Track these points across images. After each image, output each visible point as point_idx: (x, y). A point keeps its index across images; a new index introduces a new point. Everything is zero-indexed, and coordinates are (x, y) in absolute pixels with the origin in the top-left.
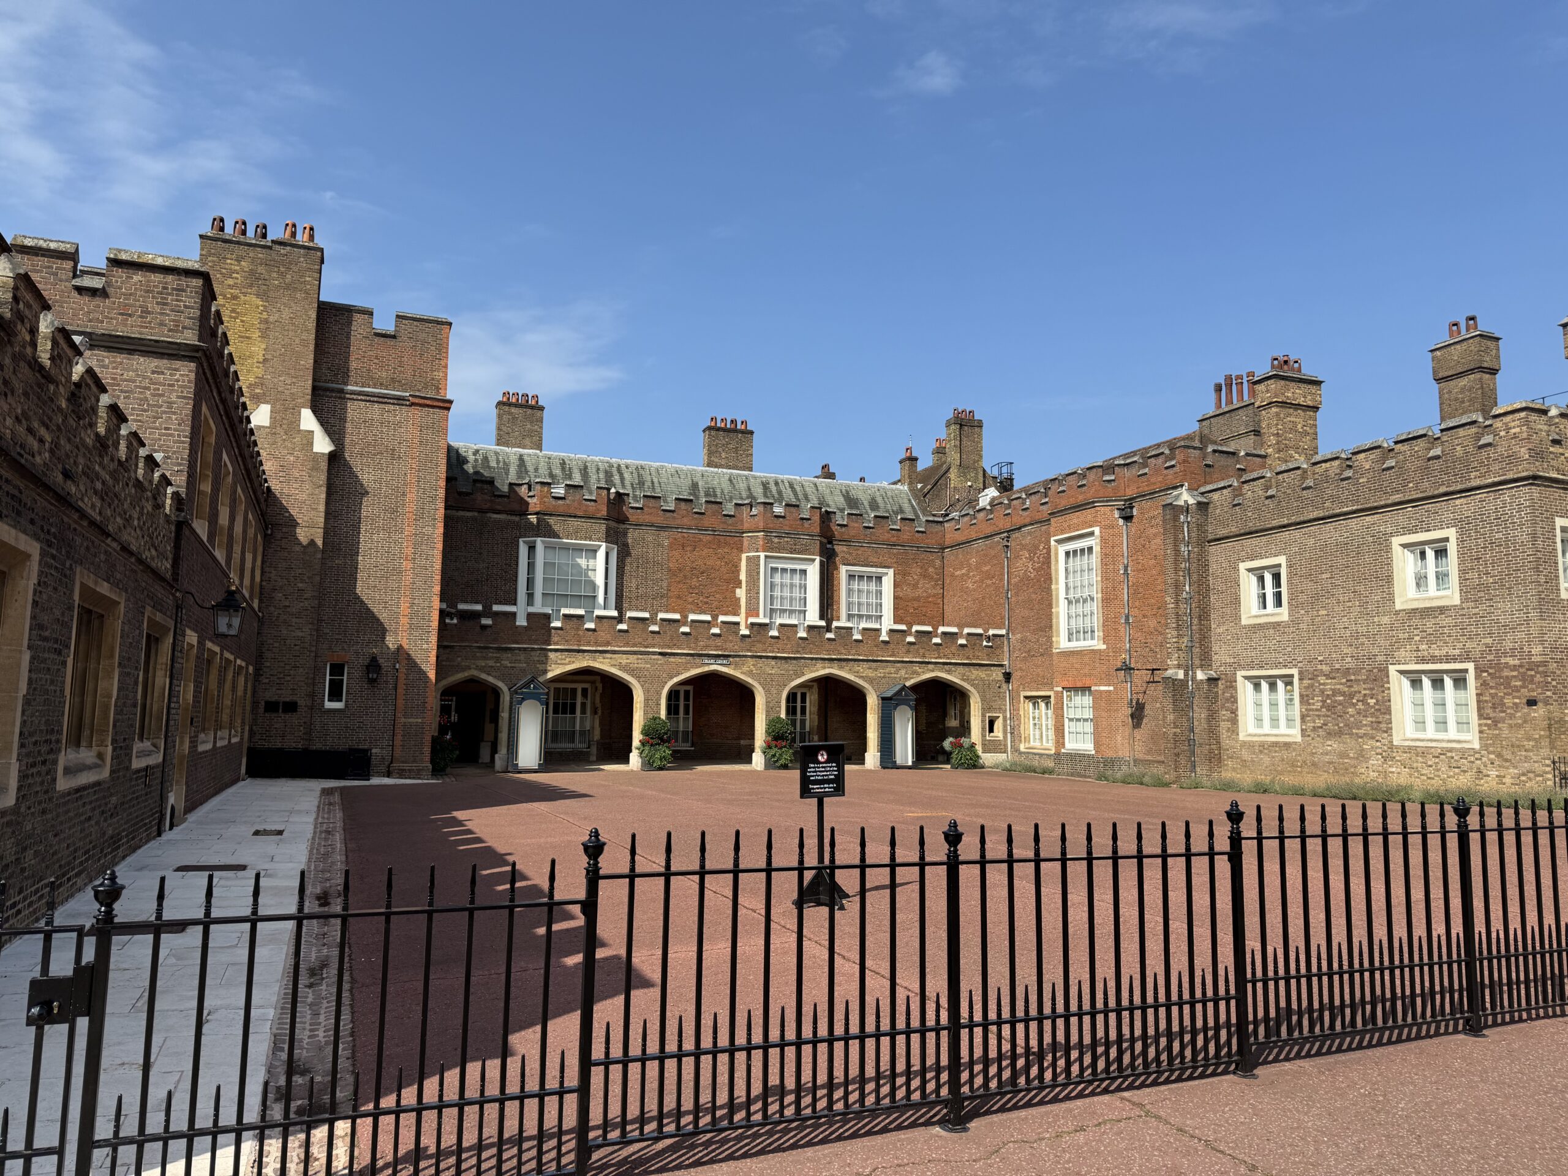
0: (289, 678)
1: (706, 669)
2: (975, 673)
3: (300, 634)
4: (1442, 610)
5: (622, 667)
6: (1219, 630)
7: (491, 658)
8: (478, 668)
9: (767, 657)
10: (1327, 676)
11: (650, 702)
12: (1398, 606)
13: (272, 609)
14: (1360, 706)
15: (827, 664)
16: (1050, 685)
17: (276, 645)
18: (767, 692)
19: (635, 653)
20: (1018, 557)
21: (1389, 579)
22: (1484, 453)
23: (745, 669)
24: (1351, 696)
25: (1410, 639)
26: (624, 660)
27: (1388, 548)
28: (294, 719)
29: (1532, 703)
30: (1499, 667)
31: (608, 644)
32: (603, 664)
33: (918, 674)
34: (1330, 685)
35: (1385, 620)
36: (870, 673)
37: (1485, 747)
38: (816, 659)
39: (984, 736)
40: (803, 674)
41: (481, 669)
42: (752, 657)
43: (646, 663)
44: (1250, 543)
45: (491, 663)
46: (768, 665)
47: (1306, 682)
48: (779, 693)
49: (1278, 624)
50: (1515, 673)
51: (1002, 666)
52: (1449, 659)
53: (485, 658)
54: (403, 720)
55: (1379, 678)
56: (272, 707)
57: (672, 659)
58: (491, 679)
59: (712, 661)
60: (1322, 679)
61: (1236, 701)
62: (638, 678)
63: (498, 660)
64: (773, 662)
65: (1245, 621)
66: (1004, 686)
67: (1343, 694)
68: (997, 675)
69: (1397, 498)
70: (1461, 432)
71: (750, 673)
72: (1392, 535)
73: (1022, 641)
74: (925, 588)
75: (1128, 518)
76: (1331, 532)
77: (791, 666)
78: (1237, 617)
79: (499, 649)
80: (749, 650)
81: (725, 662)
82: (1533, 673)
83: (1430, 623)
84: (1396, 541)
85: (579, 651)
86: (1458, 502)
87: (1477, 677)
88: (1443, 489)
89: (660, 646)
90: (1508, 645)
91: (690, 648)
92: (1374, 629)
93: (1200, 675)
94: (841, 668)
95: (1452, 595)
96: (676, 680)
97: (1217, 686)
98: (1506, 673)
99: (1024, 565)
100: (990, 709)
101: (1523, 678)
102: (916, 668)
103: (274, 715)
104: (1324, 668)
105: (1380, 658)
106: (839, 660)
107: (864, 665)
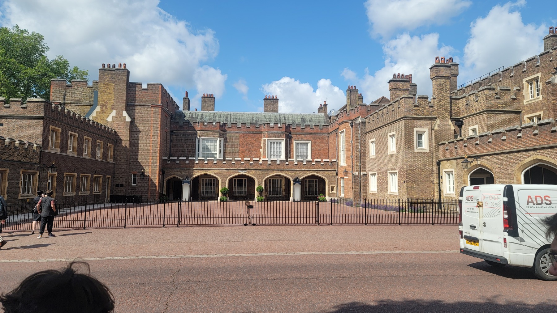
0: (121, 178)
1: (240, 173)
2: (326, 173)
3: (124, 167)
4: (394, 155)
5: (215, 173)
6: (367, 160)
7: (179, 172)
8: (175, 174)
9: (258, 170)
10: (380, 174)
11: (223, 183)
12: (389, 154)
13: (117, 161)
14: (384, 183)
15: (277, 171)
17: (118, 170)
18: (258, 180)
19: (219, 169)
21: (387, 145)
22: (399, 110)
23: (251, 173)
24: (383, 180)
25: (390, 163)
26: (215, 171)
27: (387, 137)
28: (123, 188)
29: (404, 182)
30: (401, 172)
31: (211, 167)
32: (209, 173)
33: (307, 174)
34: (381, 176)
35: (387, 158)
36: (291, 174)
37: (399, 194)
38: (274, 170)
39: (329, 192)
40: (269, 174)
41: (177, 175)
42: (253, 170)
43: (222, 172)
44: (370, 134)
45: (179, 173)
46: (259, 172)
47: (378, 176)
48: (262, 180)
49: (374, 158)
50: (402, 174)
51: (335, 171)
52: (395, 169)
53: (177, 172)
54: (150, 188)
55: (386, 175)
56: (117, 185)
57: (229, 171)
58: (179, 177)
59: (241, 171)
61: (369, 181)
62: (219, 176)
63: (181, 172)
64: (260, 171)
65: (370, 158)
66: (336, 177)
68: (334, 173)
70: (396, 103)
71: (253, 175)
72: (388, 133)
74: (323, 146)
75: (352, 126)
76: (381, 132)
77: (265, 172)
78: (369, 156)
79: (181, 169)
80: (252, 168)
81: (245, 171)
82: (404, 173)
83: (392, 159)
85: (203, 169)
86: (396, 124)
87: (398, 174)
88: (394, 120)
89: (226, 167)
90: (402, 165)
91: (234, 167)
92: (386, 160)
93: (362, 174)
94: (282, 172)
95: (395, 151)
96: (231, 177)
97: (366, 177)
100: (331, 184)
101: (404, 175)
102: (306, 172)
103: (118, 187)
104: (380, 171)
105: (387, 169)
106: (281, 170)
107: (289, 171)
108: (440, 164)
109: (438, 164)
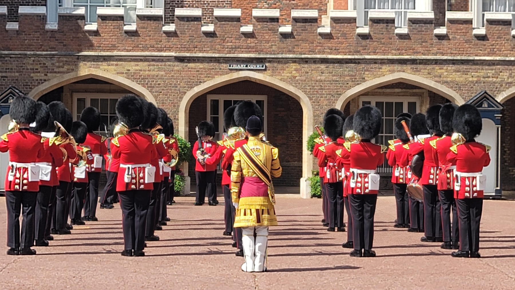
1: (235, 75)
5: (129, 75)
9: (315, 61)
15: (397, 67)
18: (315, 102)
19: (145, 59)
23: (286, 74)
26: (133, 67)
36: (458, 77)
38: (381, 60)
40: (364, 80)
42: (295, 61)
43: (160, 70)
46: (316, 69)
48: (331, 105)
57: (192, 65)
59: (243, 66)
62: (149, 87)
71: (292, 80)
81: (259, 67)
89: (177, 50)
91: (215, 50)
94: (417, 72)
96: (197, 89)
106: (413, 62)
107: (451, 67)
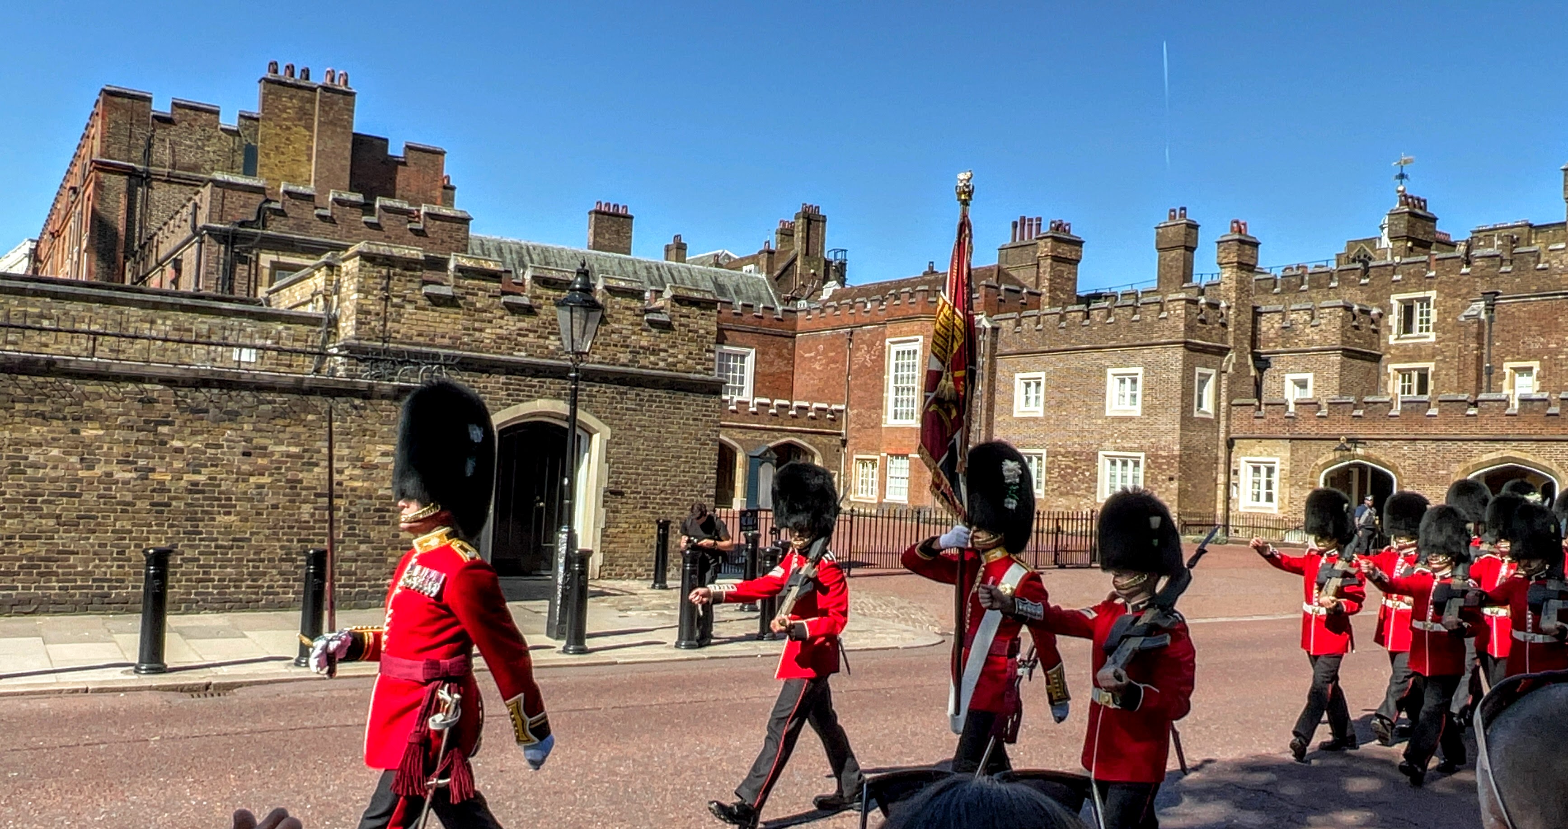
2: (820, 440)
4: (1131, 419)
6: (1000, 419)
10: (1063, 456)
12: (1107, 414)
14: (1081, 476)
16: (877, 450)
20: (858, 349)
21: (1104, 396)
22: (1162, 323)
24: (1076, 469)
25: (1112, 435)
27: (1104, 376)
29: (1171, 479)
30: (1157, 456)
34: (1064, 462)
35: (1100, 422)
44: (1023, 359)
47: (1051, 459)
49: (1037, 418)
50: (1164, 462)
52: (1132, 449)
55: (1092, 459)
60: (1060, 458)
66: (842, 450)
67: (1071, 468)
68: (836, 442)
69: (1113, 343)
70: (1151, 307)
72: (1108, 367)
73: (858, 415)
74: (780, 365)
76: (1074, 361)
78: (1011, 411)
82: (1172, 462)
83: (1123, 427)
84: (1110, 371)
86: (1145, 352)
87: (1146, 461)
88: (1138, 342)
90: (1163, 443)
92: (1093, 427)
95: (1137, 411)
98: (1160, 460)
99: (862, 356)
101: (1169, 464)
102: (776, 434)
104: (1062, 450)
105: (1095, 446)
108: (1233, 445)
109: (1230, 444)
